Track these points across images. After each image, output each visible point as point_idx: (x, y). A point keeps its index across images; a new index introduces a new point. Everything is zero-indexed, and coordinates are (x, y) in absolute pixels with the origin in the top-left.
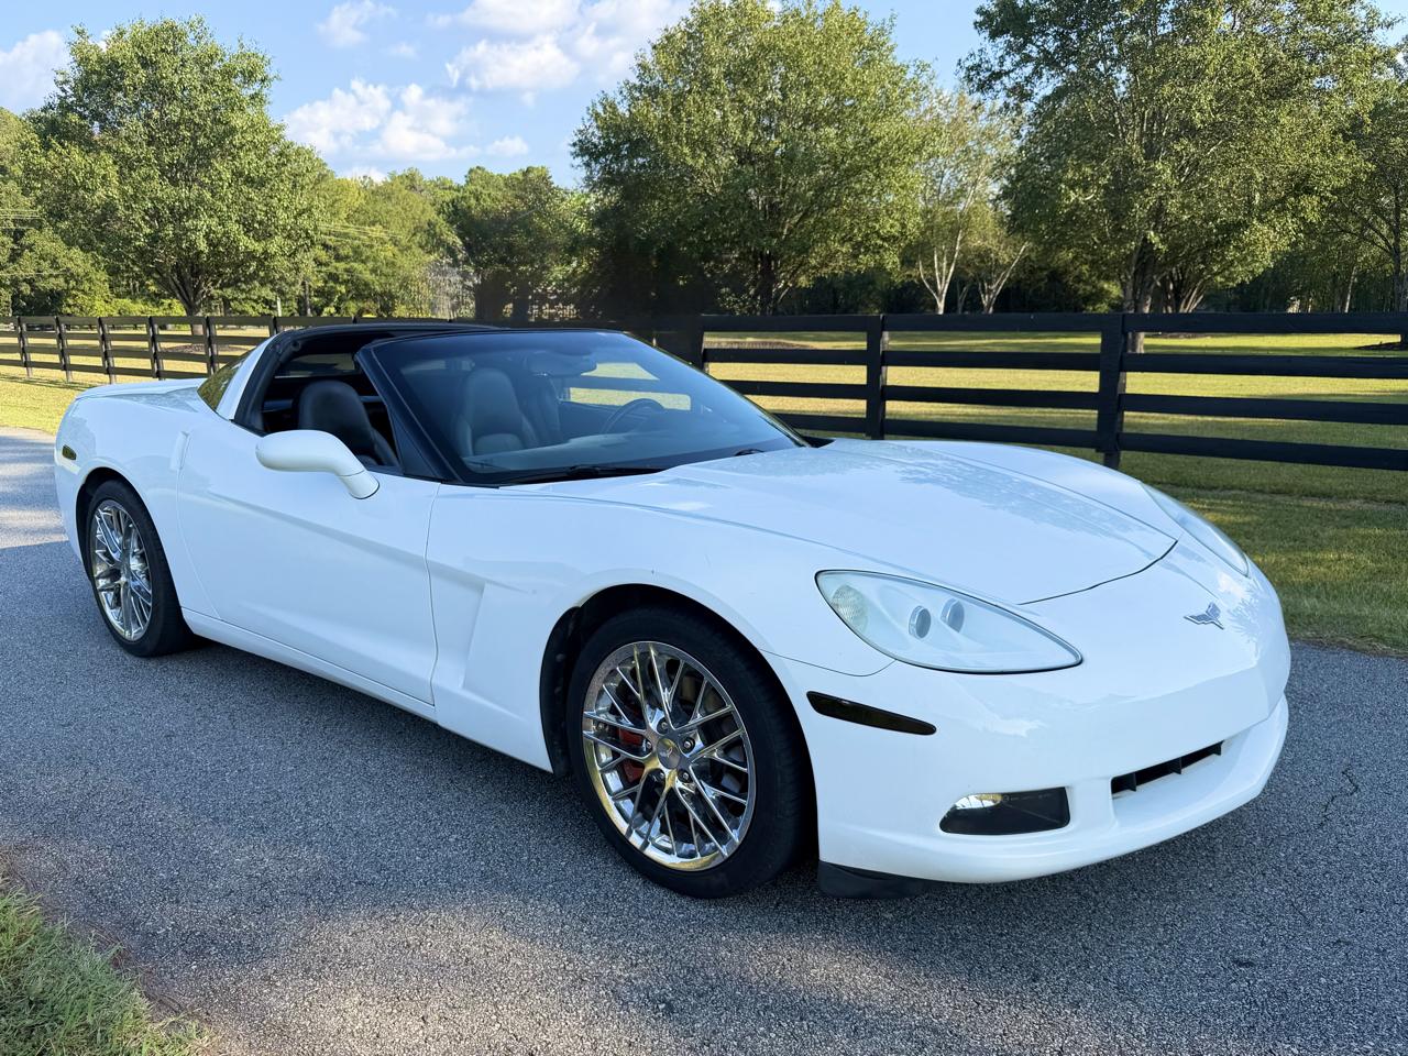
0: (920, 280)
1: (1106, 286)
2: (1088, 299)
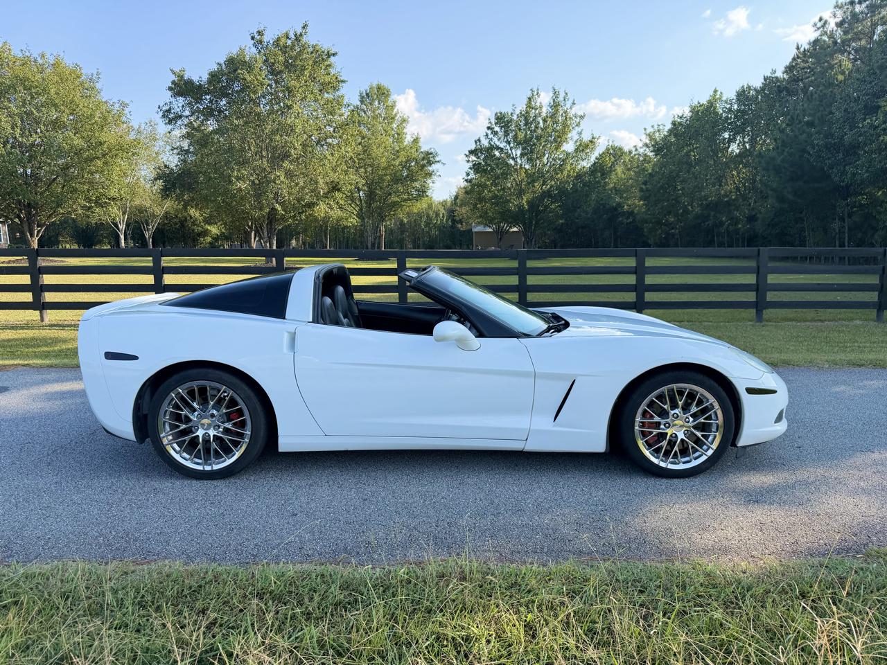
0: (108, 223)
1: (209, 228)
2: (199, 235)
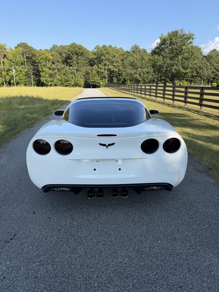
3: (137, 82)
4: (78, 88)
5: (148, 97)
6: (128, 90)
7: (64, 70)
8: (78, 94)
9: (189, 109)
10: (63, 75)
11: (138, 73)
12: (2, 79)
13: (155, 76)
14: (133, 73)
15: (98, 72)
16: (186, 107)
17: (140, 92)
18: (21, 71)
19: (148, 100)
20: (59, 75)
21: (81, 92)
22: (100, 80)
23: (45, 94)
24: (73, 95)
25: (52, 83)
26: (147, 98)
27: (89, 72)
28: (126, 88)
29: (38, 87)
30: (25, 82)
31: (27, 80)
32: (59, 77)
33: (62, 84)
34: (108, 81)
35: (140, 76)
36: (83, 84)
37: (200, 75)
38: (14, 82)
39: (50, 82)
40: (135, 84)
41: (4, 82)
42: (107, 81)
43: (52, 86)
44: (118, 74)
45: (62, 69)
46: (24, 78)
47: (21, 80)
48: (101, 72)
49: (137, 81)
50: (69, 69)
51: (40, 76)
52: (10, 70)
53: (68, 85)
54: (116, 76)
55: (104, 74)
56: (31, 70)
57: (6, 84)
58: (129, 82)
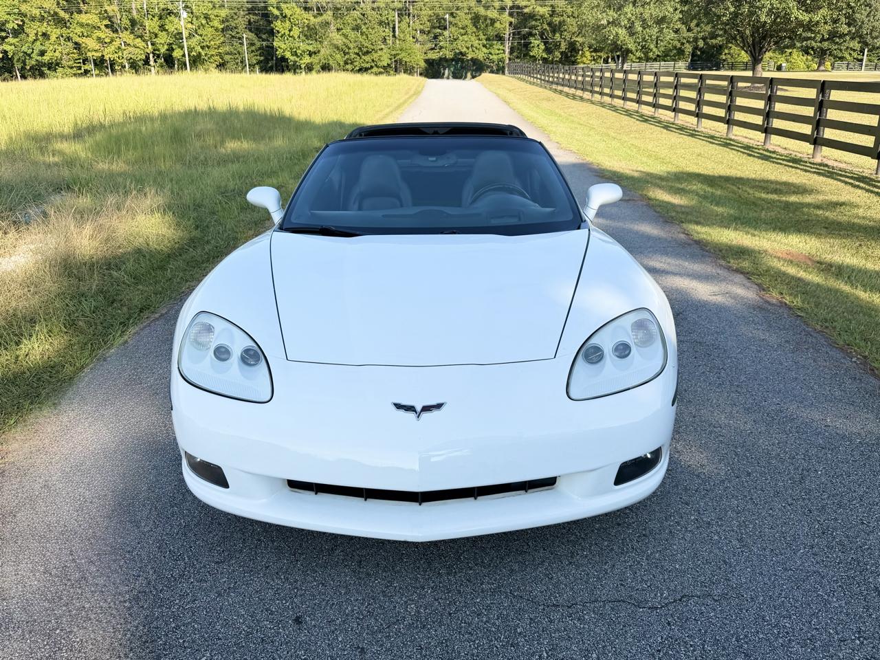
3: (618, 57)
4: (402, 79)
5: (667, 115)
6: (589, 88)
7: (356, 14)
8: (405, 102)
9: (833, 168)
10: (353, 29)
11: (623, 24)
12: (144, 44)
13: (686, 34)
14: (604, 22)
15: (476, 19)
16: (818, 160)
17: (634, 96)
18: (207, 17)
19: (666, 127)
20: (338, 30)
21: (417, 93)
22: (484, 46)
23: (293, 101)
24: (388, 107)
25: (315, 59)
26: (663, 118)
27: (445, 20)
28: (580, 78)
29: (264, 76)
30: (220, 54)
31: (227, 48)
32: (337, 38)
33: (346, 63)
34: (512, 50)
35: (632, 34)
36: (423, 64)
37: (857, 31)
38: (184, 55)
39: (308, 57)
40: (612, 65)
41: (151, 56)
42: (507, 51)
43: (314, 72)
44: (549, 24)
45: (348, 9)
46: (217, 43)
47: (208, 47)
48: (486, 20)
49: (619, 53)
50: (373, 9)
51: (272, 33)
52: (170, 13)
53: (368, 65)
54: (542, 34)
55: (497, 25)
56: (242, 13)
57: (155, 61)
58: (588, 54)
